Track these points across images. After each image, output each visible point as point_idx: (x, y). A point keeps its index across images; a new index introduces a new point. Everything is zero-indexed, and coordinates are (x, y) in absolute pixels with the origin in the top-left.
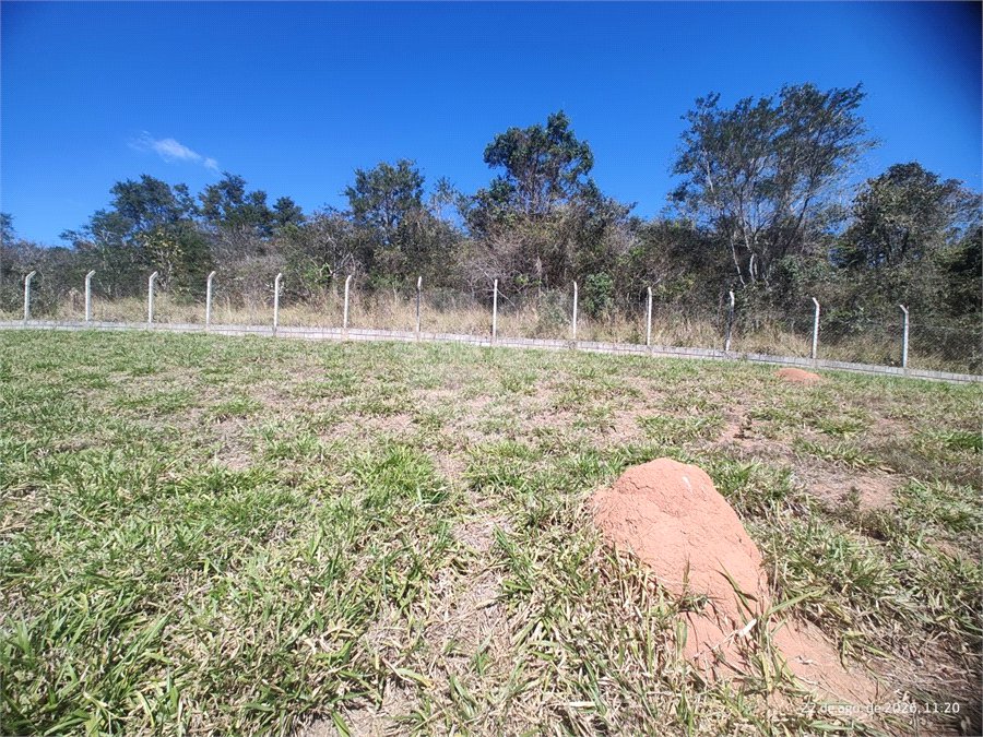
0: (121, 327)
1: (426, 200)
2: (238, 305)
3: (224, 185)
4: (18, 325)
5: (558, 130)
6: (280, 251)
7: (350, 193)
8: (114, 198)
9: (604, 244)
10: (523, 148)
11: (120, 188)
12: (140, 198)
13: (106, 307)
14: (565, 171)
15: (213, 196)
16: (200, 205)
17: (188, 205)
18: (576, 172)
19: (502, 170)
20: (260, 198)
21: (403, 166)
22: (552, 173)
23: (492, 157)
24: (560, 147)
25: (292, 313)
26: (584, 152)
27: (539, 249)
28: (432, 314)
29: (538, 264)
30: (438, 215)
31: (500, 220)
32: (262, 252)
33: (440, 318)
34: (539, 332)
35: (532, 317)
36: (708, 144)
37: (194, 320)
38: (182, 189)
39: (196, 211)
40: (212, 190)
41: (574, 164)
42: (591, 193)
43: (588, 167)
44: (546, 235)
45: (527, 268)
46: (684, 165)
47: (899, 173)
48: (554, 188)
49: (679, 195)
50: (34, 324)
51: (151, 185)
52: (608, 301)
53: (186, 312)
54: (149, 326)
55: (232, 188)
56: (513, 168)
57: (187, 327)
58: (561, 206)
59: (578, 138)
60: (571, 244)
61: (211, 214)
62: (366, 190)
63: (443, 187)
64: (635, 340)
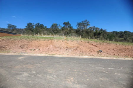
7: (52, 26)
9: (71, 31)
10: (66, 23)
11: (28, 24)
13: (40, 35)
18: (70, 26)
20: (41, 25)
21: (56, 24)
23: (63, 24)
24: (68, 24)
26: (70, 24)
27: (66, 32)
28: (59, 36)
31: (64, 29)
35: (66, 36)
40: (36, 24)
45: (66, 33)
47: (90, 27)
50: (35, 36)
55: (38, 24)
56: (65, 25)
57: (45, 36)
60: (69, 31)
63: (59, 25)
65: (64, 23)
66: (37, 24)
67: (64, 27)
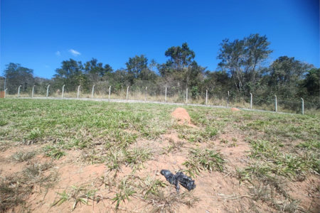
0: (71, 99)
1: (148, 65)
2: (98, 94)
3: (92, 61)
4: (45, 98)
5: (185, 47)
6: (107, 80)
7: (127, 64)
8: (62, 65)
9: (197, 78)
10: (176, 51)
11: (64, 62)
12: (69, 65)
13: (67, 94)
14: (187, 58)
15: (88, 64)
16: (84, 67)
17: (81, 67)
18: (190, 58)
19: (170, 58)
20: (101, 65)
21: (142, 57)
22: (184, 59)
23: (167, 54)
24: (186, 52)
25: (113, 96)
26: (192, 53)
27: (179, 79)
28: (149, 97)
29: (179, 84)
30: (151, 70)
31: (168, 72)
32: (102, 80)
33: (152, 98)
34: (177, 101)
35: (176, 97)
36: (226, 51)
37: (88, 97)
38: (80, 63)
39: (83, 69)
40: (88, 63)
41: (190, 56)
42: (195, 64)
43: (193, 57)
44: (181, 76)
45: (176, 85)
46: (220, 57)
47: (282, 59)
48: (184, 63)
49: (220, 65)
50: (49, 98)
51: (72, 62)
52: (198, 94)
53: (87, 95)
54: (78, 99)
55: (94, 62)
56: (173, 57)
57: (87, 99)
58: (186, 68)
59: (190, 49)
60: (188, 78)
61: (87, 69)
62: (131, 63)
63: (153, 61)
64: (203, 104)
65: (170, 53)
66: (91, 64)
67: (169, 64)
